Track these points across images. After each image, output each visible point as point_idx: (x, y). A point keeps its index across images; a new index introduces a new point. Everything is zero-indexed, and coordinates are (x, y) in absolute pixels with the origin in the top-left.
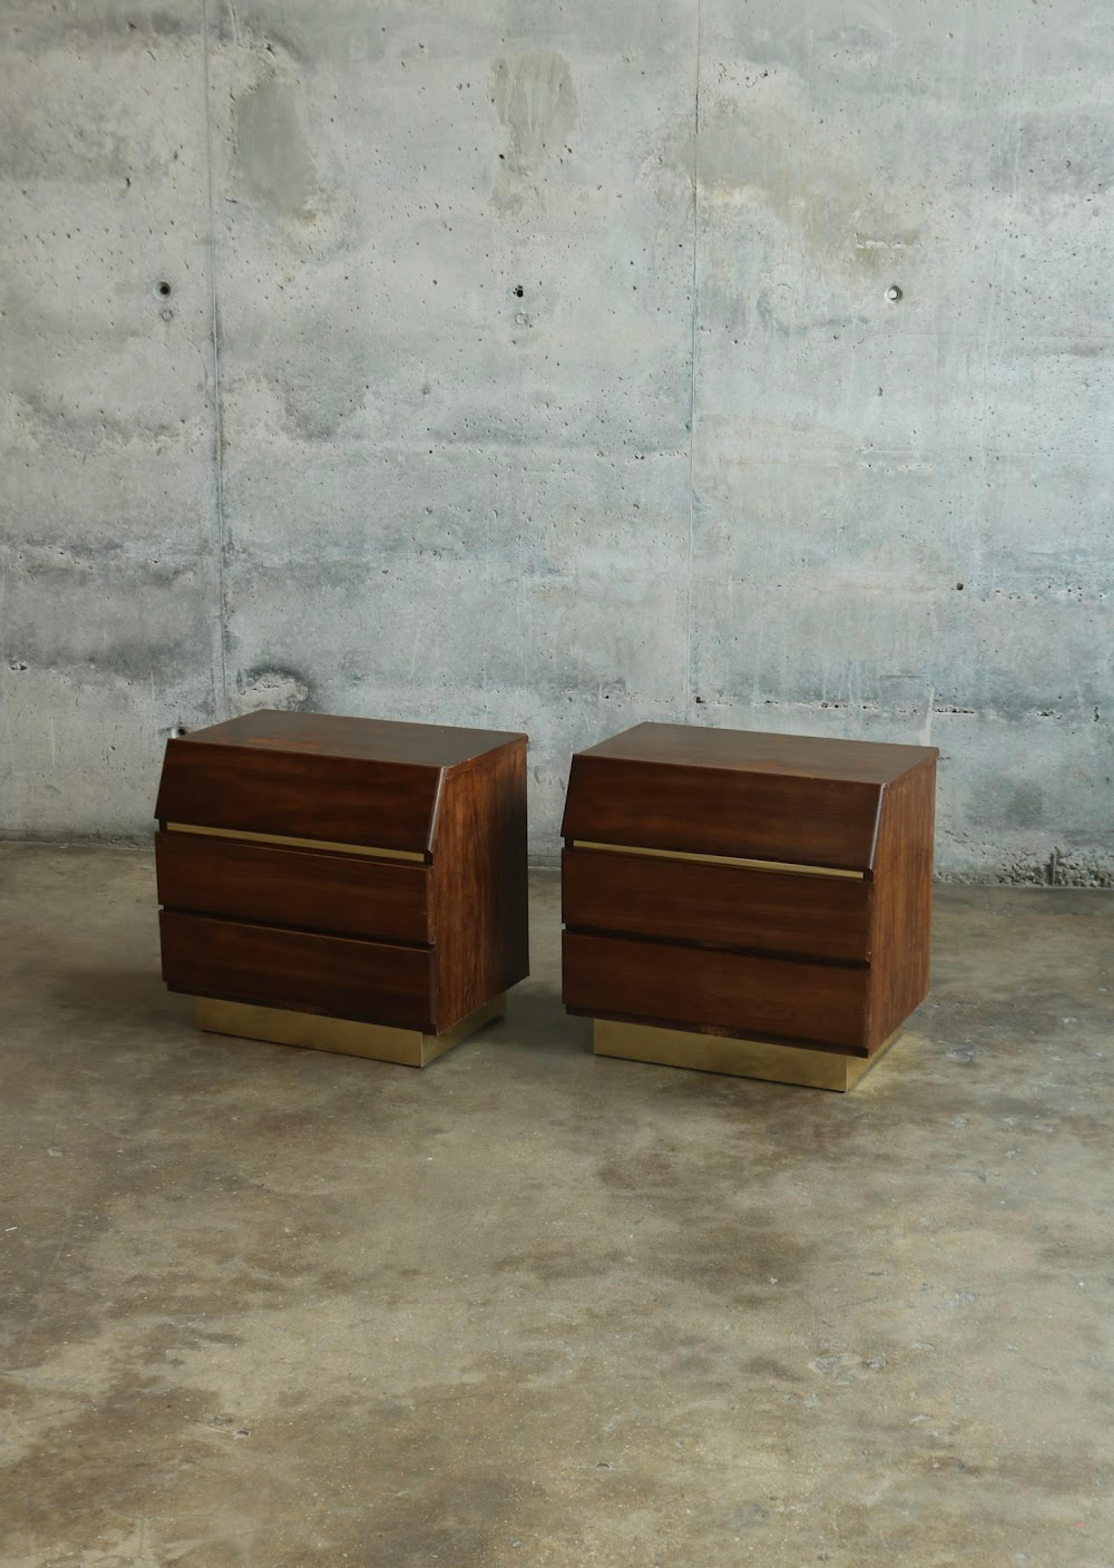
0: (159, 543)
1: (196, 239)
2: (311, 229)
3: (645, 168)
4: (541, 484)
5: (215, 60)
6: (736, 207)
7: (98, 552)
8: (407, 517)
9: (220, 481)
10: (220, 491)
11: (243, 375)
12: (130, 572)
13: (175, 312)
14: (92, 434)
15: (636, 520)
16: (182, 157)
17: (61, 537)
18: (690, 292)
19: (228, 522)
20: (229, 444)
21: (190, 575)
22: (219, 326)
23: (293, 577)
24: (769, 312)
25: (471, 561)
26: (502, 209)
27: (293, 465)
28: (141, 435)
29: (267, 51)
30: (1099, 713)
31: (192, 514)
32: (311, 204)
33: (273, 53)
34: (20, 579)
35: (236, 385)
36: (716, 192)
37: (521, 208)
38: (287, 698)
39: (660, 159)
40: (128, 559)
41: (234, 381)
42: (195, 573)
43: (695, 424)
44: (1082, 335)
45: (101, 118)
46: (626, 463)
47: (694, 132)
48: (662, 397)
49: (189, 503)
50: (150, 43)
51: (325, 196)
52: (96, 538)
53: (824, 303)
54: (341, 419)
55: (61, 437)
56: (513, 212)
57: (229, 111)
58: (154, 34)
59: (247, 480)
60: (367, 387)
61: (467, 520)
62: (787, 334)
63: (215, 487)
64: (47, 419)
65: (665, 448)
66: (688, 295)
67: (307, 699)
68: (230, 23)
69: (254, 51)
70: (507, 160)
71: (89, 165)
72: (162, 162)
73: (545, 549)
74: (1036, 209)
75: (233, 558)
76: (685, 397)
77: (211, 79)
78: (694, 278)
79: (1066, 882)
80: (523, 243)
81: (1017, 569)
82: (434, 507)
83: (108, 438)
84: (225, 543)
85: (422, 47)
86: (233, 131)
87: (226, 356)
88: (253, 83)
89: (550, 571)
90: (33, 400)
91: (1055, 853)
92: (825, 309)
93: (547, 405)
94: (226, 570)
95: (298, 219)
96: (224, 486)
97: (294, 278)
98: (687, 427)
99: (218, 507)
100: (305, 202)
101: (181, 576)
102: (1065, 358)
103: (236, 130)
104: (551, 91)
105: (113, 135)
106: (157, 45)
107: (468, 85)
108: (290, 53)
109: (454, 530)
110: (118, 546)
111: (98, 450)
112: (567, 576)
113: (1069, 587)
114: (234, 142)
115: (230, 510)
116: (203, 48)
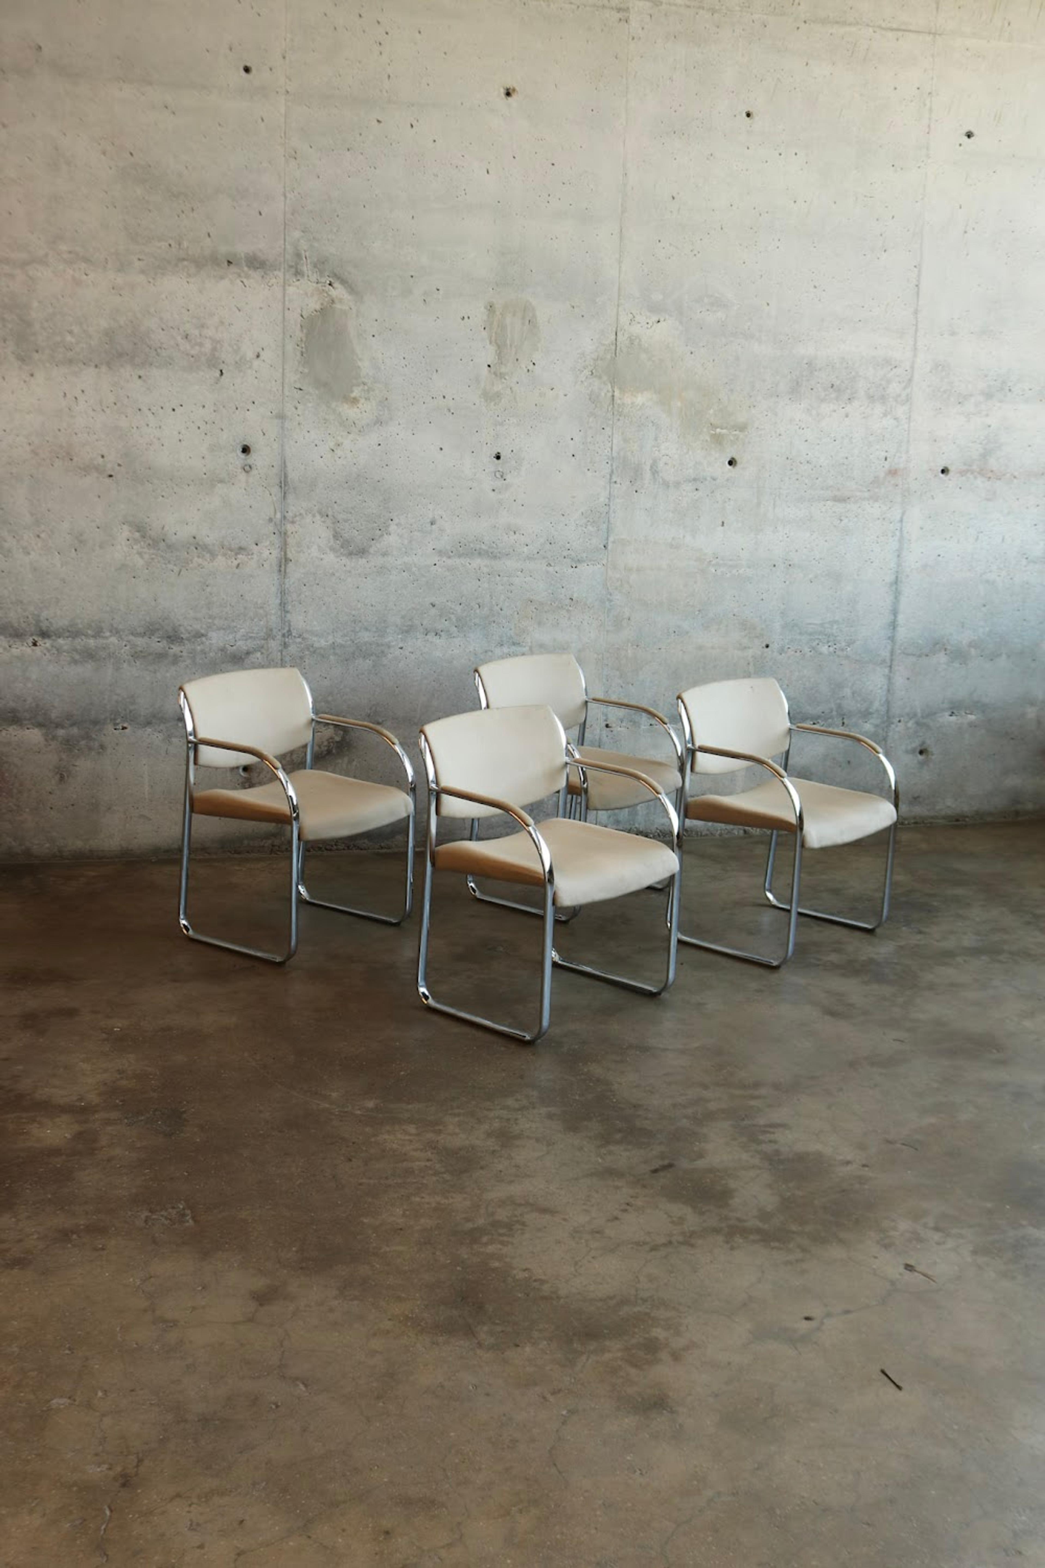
0: (235, 632)
1: (271, 415)
2: (355, 410)
3: (582, 377)
5: (291, 290)
6: (639, 405)
7: (188, 640)
8: (418, 609)
9: (283, 586)
11: (302, 511)
12: (212, 654)
13: (253, 466)
14: (186, 554)
15: (571, 608)
16: (262, 358)
17: (158, 630)
18: (608, 459)
19: (288, 615)
20: (291, 560)
21: (258, 654)
22: (286, 476)
23: (335, 654)
24: (657, 472)
25: (461, 639)
26: (489, 401)
27: (337, 574)
28: (224, 555)
29: (328, 286)
31: (261, 611)
32: (356, 393)
33: (333, 288)
34: (124, 661)
35: (297, 518)
36: (626, 395)
37: (501, 401)
38: (328, 740)
39: (592, 372)
40: (211, 644)
41: (296, 516)
42: (262, 653)
44: (839, 489)
45: (203, 326)
46: (565, 570)
47: (614, 355)
48: (590, 527)
49: (259, 602)
50: (242, 274)
51: (366, 388)
52: (187, 630)
53: (691, 467)
54: (373, 542)
55: (162, 556)
56: (496, 403)
57: (299, 325)
58: (246, 269)
59: (303, 585)
60: (392, 520)
61: (459, 611)
63: (280, 591)
64: (151, 542)
65: (591, 560)
66: (608, 461)
67: (342, 740)
68: (303, 265)
69: (319, 285)
70: (493, 369)
71: (192, 359)
72: (248, 359)
74: (814, 412)
75: (291, 641)
76: (605, 526)
77: (287, 303)
78: (612, 450)
80: (501, 424)
81: (800, 634)
82: (437, 603)
83: (199, 557)
84: (285, 631)
85: (438, 290)
86: (301, 340)
87: (291, 498)
88: (318, 307)
89: (514, 644)
90: (141, 529)
92: (691, 471)
94: (285, 650)
95: (347, 403)
96: (286, 590)
97: (342, 443)
99: (281, 605)
100: (352, 392)
101: (251, 655)
103: (304, 339)
104: (523, 324)
105: (210, 338)
106: (248, 277)
107: (469, 318)
108: (345, 287)
109: (450, 618)
110: (203, 635)
111: (191, 565)
112: (525, 647)
113: (830, 644)
114: (302, 348)
115: (290, 607)
116: (282, 281)
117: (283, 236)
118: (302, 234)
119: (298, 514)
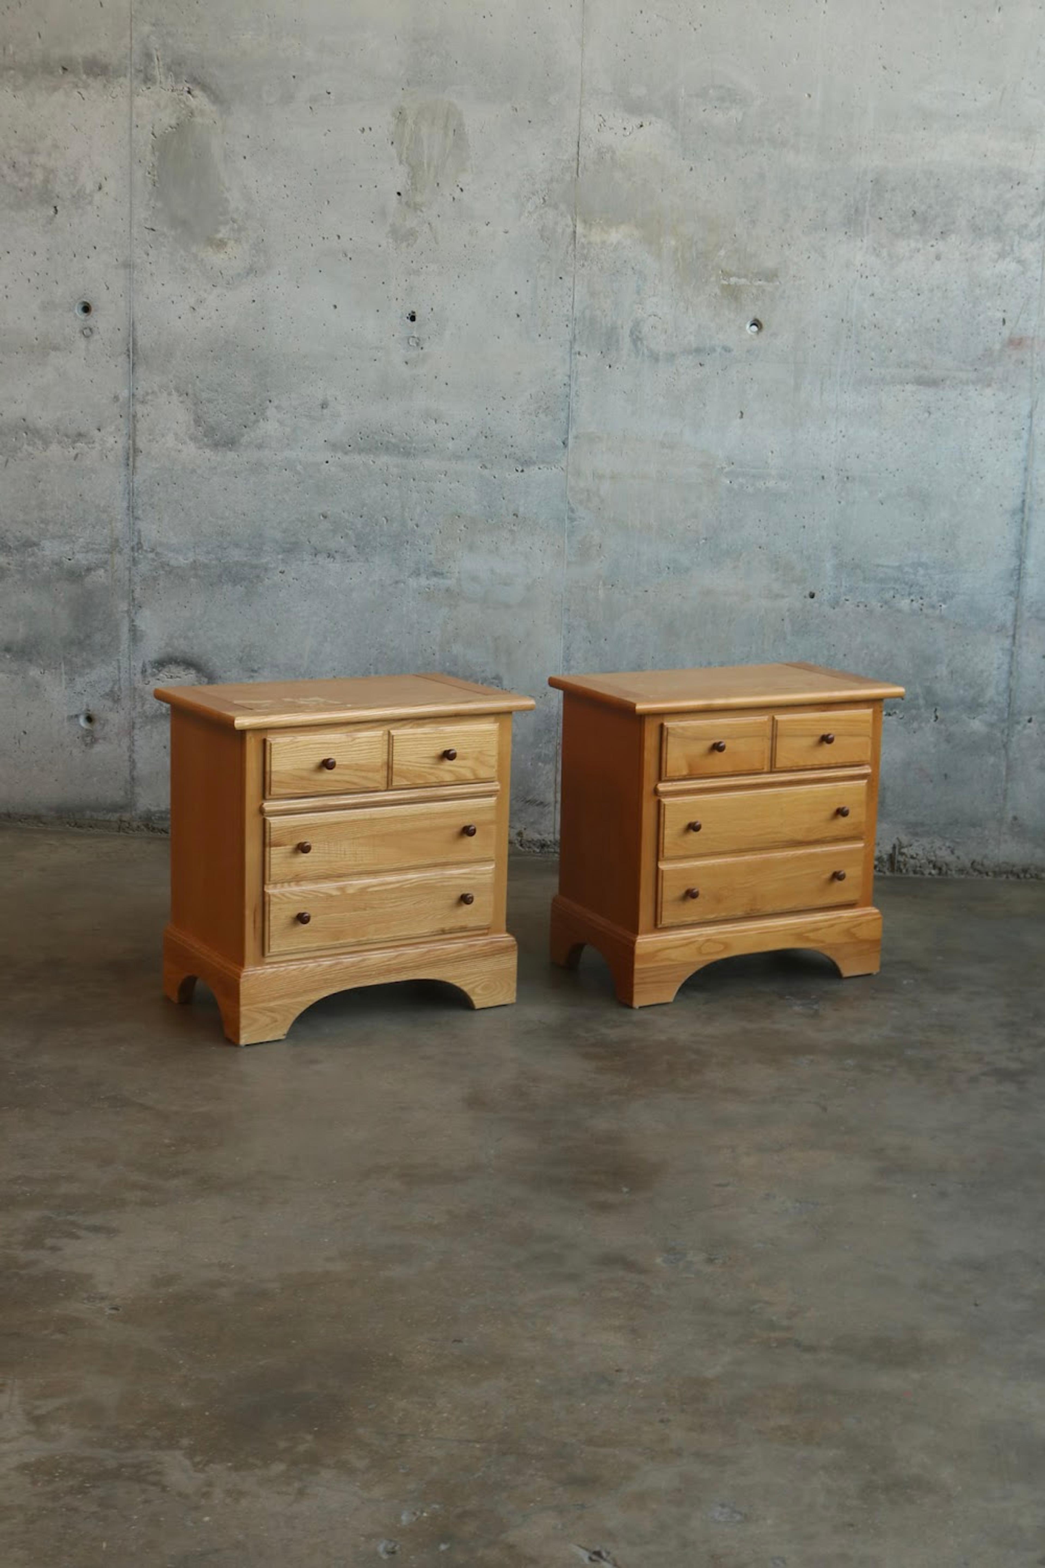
0: (73, 542)
1: (116, 263)
2: (222, 256)
3: (530, 207)
4: (428, 493)
5: (139, 101)
6: (612, 244)
7: (17, 549)
8: (305, 521)
9: (131, 484)
10: (131, 494)
11: (156, 389)
12: (46, 569)
13: (95, 329)
14: (14, 440)
15: (515, 528)
16: (105, 189)
18: (568, 320)
19: (138, 523)
20: (141, 452)
21: (101, 572)
22: (135, 343)
23: (196, 576)
24: (641, 339)
25: (362, 564)
26: (399, 242)
27: (199, 472)
28: (60, 442)
29: (187, 94)
30: (938, 714)
31: (104, 516)
32: (223, 233)
33: (193, 97)
35: (149, 397)
36: (594, 230)
37: (415, 241)
39: (544, 199)
40: (44, 556)
41: (147, 394)
42: (106, 571)
43: (571, 442)
44: (926, 368)
45: (33, 151)
46: (507, 476)
47: (575, 175)
48: (542, 416)
49: (102, 505)
50: (80, 84)
51: (236, 226)
52: (15, 537)
53: (691, 333)
54: (245, 430)
56: (409, 244)
57: (150, 146)
58: (84, 77)
59: (156, 485)
60: (270, 401)
61: (359, 526)
62: (657, 360)
63: (127, 491)
65: (543, 462)
66: (567, 323)
68: (154, 68)
69: (175, 93)
70: (404, 198)
71: (20, 193)
72: (88, 191)
73: (431, 554)
74: (884, 253)
75: (141, 556)
76: (563, 415)
77: (135, 118)
78: (573, 308)
79: (907, 870)
80: (417, 272)
81: (865, 580)
82: (329, 513)
83: (29, 444)
84: (134, 543)
85: (329, 93)
86: (153, 165)
87: (141, 371)
88: (173, 122)
89: (436, 574)
91: (897, 843)
92: (692, 338)
93: (436, 421)
94: (134, 568)
95: (211, 246)
96: (135, 490)
97: (205, 300)
98: (564, 443)
99: (128, 510)
100: (218, 231)
101: (93, 573)
102: (910, 388)
103: (156, 164)
104: (446, 135)
105: (44, 167)
106: (86, 86)
107: (370, 129)
108: (208, 96)
109: (347, 534)
110: (35, 544)
111: (20, 455)
112: (451, 579)
113: (912, 597)
114: (154, 176)
115: (140, 512)
116: (128, 90)
117: (128, 33)
118: (154, 28)
119: (150, 391)
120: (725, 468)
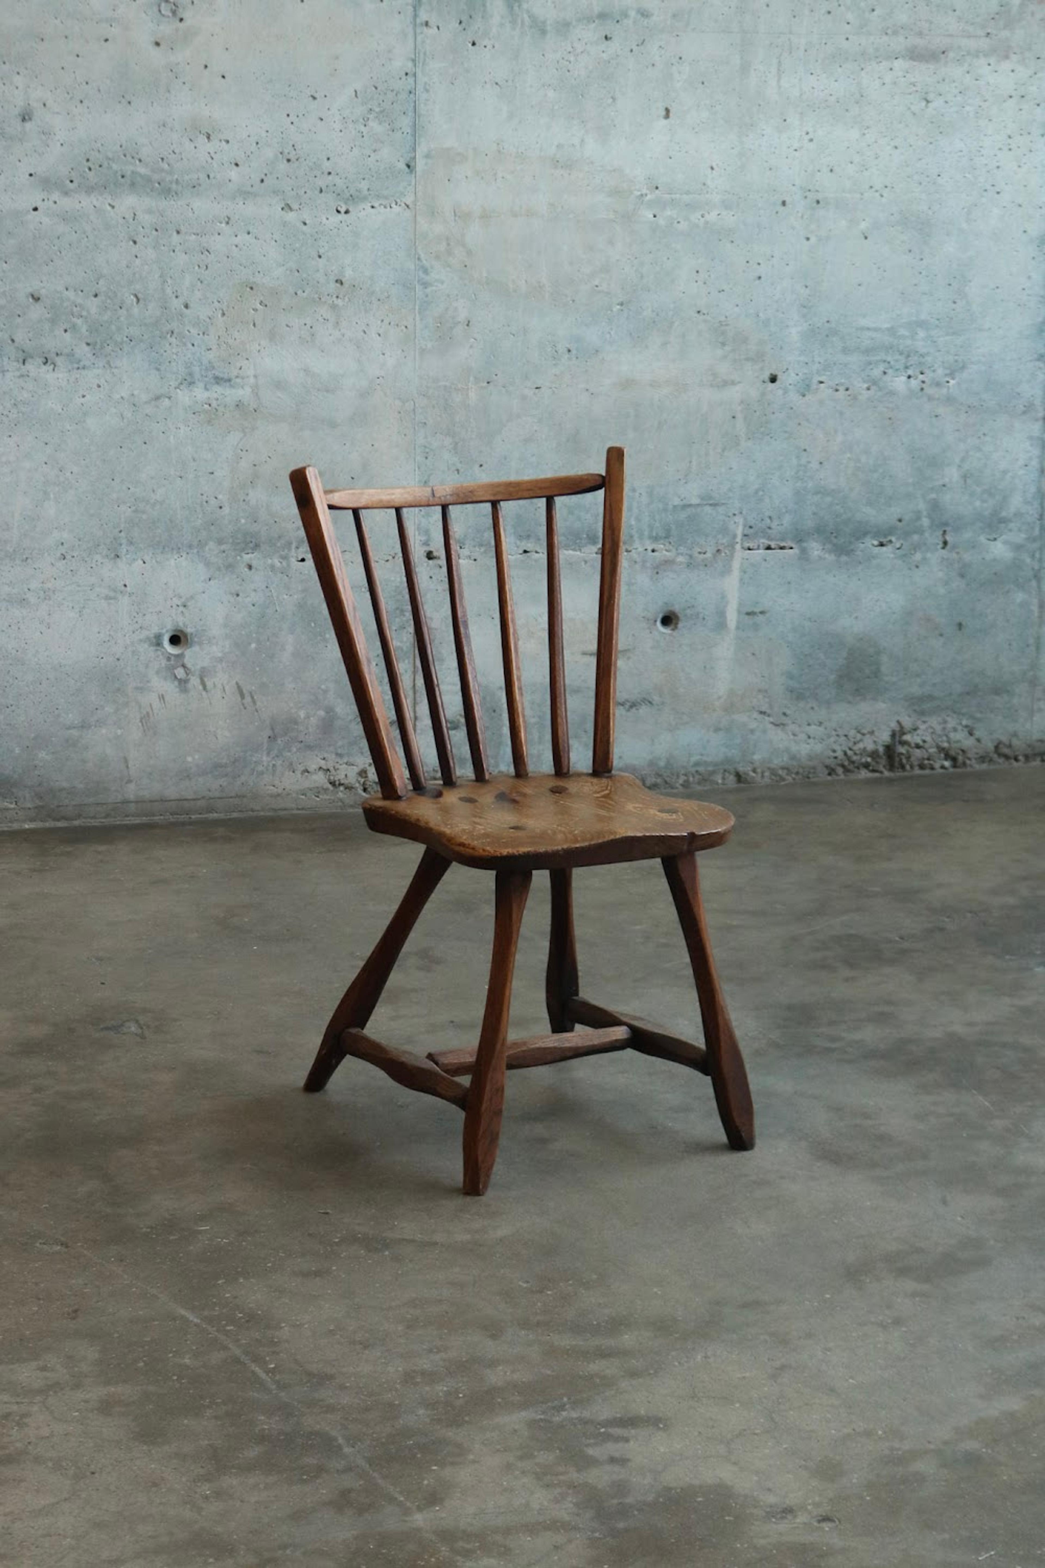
30: (948, 538)
43: (419, 163)
62: (544, 32)
73: (209, 349)
79: (912, 766)
91: (897, 728)
98: (408, 167)
102: (900, 64)
120: (646, 195)
